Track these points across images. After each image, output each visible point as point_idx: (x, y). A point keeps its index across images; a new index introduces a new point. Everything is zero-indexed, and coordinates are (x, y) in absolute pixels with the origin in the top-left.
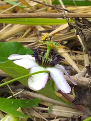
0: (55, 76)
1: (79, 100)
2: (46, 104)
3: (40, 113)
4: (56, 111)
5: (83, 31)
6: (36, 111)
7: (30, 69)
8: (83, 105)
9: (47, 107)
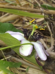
0: (37, 48)
1: (47, 66)
2: (25, 66)
3: (20, 71)
4: (31, 72)
5: (54, 23)
6: (18, 70)
7: (21, 41)
8: (49, 69)
9: (25, 68)
